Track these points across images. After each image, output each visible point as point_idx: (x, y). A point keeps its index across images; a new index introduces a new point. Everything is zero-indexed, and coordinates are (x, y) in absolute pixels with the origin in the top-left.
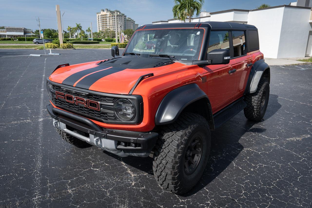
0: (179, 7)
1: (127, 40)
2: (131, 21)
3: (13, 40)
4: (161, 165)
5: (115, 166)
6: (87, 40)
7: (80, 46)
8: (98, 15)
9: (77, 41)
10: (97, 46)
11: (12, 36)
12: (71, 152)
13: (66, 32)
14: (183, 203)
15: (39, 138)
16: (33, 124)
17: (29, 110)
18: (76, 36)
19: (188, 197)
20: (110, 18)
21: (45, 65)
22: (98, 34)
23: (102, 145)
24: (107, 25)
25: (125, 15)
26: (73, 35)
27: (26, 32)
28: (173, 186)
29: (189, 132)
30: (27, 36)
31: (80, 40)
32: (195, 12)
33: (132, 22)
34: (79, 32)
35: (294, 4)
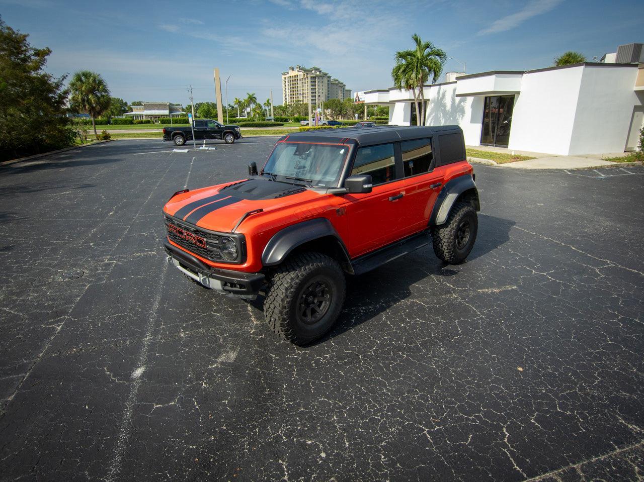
0: (402, 69)
1: (330, 118)
2: (339, 85)
3: (154, 123)
4: (270, 310)
5: (240, 311)
6: (265, 120)
7: (251, 132)
8: (284, 76)
9: (248, 122)
10: (278, 130)
11: (151, 116)
12: (194, 293)
13: (233, 107)
14: (299, 355)
15: (162, 276)
16: (158, 258)
17: (157, 238)
18: (248, 113)
19: (306, 348)
20: (304, 81)
21: (191, 169)
22: (284, 109)
23: (210, 285)
24: (299, 93)
25: (328, 75)
26: (244, 112)
27: (172, 109)
28: (283, 333)
29: (302, 275)
30: (174, 116)
31: (254, 121)
32: (431, 77)
33: (341, 87)
34: (253, 106)
35: (611, 58)
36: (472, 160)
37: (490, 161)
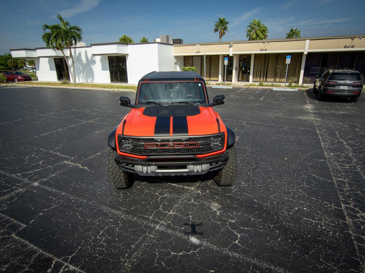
35: (158, 40)
36: (120, 91)
37: (131, 90)
